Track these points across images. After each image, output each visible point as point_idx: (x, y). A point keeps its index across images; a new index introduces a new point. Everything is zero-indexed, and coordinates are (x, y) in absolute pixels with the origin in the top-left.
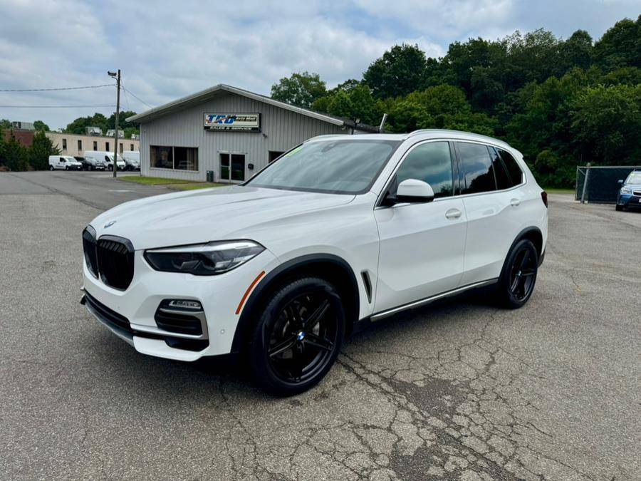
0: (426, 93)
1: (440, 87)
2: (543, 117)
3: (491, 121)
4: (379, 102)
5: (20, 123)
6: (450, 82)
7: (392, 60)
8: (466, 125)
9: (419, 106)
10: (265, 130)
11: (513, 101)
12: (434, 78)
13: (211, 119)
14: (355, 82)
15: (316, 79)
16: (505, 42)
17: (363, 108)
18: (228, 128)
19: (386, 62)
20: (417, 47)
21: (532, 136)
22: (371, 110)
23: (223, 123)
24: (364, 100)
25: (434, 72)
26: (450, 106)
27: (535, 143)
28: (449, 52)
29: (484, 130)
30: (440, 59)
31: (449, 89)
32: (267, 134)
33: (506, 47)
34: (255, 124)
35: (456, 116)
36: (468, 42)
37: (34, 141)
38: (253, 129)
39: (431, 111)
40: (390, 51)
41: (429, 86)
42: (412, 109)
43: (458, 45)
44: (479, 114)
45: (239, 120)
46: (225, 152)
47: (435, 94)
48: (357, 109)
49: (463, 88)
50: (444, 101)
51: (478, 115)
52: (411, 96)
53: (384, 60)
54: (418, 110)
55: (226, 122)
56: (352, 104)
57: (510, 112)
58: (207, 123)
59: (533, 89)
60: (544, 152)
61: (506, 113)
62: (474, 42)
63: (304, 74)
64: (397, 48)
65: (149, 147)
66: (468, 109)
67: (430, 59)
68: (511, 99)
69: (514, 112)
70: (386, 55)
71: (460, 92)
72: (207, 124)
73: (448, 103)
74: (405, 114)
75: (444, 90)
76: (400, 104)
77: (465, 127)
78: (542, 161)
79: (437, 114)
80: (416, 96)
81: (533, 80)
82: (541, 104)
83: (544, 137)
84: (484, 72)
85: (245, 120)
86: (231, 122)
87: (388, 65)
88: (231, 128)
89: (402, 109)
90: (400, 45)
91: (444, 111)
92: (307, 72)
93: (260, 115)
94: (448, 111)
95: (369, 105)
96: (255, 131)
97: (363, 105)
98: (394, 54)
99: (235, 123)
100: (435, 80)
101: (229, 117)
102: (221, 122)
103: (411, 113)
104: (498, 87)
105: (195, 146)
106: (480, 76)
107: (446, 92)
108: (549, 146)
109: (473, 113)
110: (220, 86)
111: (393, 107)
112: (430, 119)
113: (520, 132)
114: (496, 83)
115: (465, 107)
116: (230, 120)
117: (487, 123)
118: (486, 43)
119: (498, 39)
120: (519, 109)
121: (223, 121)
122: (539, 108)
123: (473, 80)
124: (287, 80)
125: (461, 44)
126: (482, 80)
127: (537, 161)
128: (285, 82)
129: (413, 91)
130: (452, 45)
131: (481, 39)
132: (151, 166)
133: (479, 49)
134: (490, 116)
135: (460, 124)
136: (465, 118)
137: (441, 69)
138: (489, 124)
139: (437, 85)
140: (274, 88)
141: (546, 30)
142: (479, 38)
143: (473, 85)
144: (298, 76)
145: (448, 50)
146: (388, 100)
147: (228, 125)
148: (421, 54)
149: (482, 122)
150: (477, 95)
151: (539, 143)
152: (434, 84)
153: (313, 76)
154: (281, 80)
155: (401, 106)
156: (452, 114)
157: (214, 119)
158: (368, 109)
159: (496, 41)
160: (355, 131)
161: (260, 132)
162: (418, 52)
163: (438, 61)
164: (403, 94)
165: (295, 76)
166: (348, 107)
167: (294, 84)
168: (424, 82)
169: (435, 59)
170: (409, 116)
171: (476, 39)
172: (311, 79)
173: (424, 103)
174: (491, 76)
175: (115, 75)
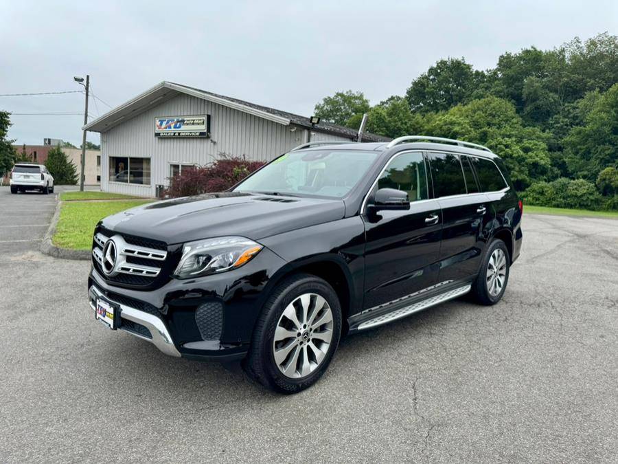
0: (469, 106)
1: (486, 99)
2: (607, 129)
3: (544, 135)
4: (418, 116)
5: (49, 140)
6: (498, 94)
7: (437, 74)
8: (514, 139)
9: (461, 120)
10: (215, 135)
11: (569, 113)
12: (480, 91)
13: (161, 125)
14: (399, 98)
15: (361, 97)
16: (563, 50)
17: (400, 123)
18: (177, 134)
19: (431, 77)
20: (463, 60)
21: (592, 151)
22: (409, 125)
23: (173, 129)
24: (401, 115)
25: (481, 85)
26: (496, 120)
27: (596, 159)
28: (499, 64)
29: (536, 145)
30: (487, 71)
31: (497, 101)
32: (216, 140)
33: (564, 56)
34: (203, 128)
35: (503, 131)
36: (521, 52)
37: (49, 156)
38: (201, 134)
39: (475, 125)
40: (435, 66)
41: (475, 98)
42: (452, 123)
43: (509, 56)
44: (531, 128)
45: (188, 124)
46: (175, 162)
47: (480, 106)
48: (393, 124)
49: (513, 101)
50: (490, 115)
51: (529, 129)
52: (454, 109)
53: (429, 76)
54: (459, 124)
55: (175, 127)
56: (388, 119)
57: (567, 125)
58: (157, 128)
59: (593, 99)
60: (608, 169)
61: (562, 126)
62: (527, 52)
63: (347, 93)
64: (443, 62)
65: (108, 159)
66: (517, 123)
67: (477, 72)
68: (568, 110)
69: (572, 124)
70: (431, 71)
71: (509, 104)
72: (157, 130)
73: (494, 116)
74: (445, 128)
75: (491, 103)
76: (439, 119)
77: (512, 141)
78: (605, 180)
79: (481, 128)
80: (460, 110)
81: (594, 89)
82: (604, 115)
83: (607, 152)
84: (537, 82)
85: (193, 124)
86: (180, 127)
87: (433, 80)
88: (179, 133)
89: (441, 123)
90: (446, 59)
91: (489, 125)
92: (350, 91)
93: (209, 117)
94: (494, 125)
95: (407, 120)
96: (204, 136)
97: (400, 120)
98: (440, 68)
99: (184, 128)
100: (482, 93)
101: (178, 121)
102: (170, 127)
103: (451, 127)
104: (552, 98)
105: (148, 156)
106: (533, 87)
107: (492, 105)
108: (614, 162)
109: (524, 126)
110: (163, 83)
111: (433, 121)
112: (473, 134)
113: (579, 147)
114: (551, 94)
115: (514, 121)
116: (178, 124)
117: (538, 137)
118: (540, 52)
119: (555, 47)
120: (577, 121)
121: (172, 126)
122: (602, 119)
123: (525, 91)
124: (331, 100)
125: (512, 55)
126: (535, 91)
127: (598, 180)
128: (328, 101)
129: (456, 105)
130: (502, 56)
131: (534, 48)
132: (110, 180)
133: (533, 59)
134: (544, 131)
135: (507, 139)
136: (513, 133)
137: (489, 81)
138: (543, 139)
139: (484, 98)
140: (317, 108)
141: (610, 34)
142: (532, 47)
143: (524, 96)
144: (342, 95)
145: (498, 62)
146: (429, 114)
147: (177, 131)
148: (469, 67)
149: (534, 137)
150: (528, 109)
151: (601, 159)
152: (480, 97)
153: (356, 95)
154: (325, 100)
155: (440, 120)
156: (498, 128)
157: (164, 123)
158: (406, 124)
159: (552, 50)
160: (313, 133)
161: (208, 137)
162: (465, 65)
163: (486, 73)
164: (446, 108)
165: (338, 94)
166: (384, 121)
167: (337, 102)
168: (469, 96)
169: (482, 72)
170: (449, 130)
171: (529, 48)
172: (356, 98)
173: (467, 116)
174: (545, 87)
175: (82, 80)
